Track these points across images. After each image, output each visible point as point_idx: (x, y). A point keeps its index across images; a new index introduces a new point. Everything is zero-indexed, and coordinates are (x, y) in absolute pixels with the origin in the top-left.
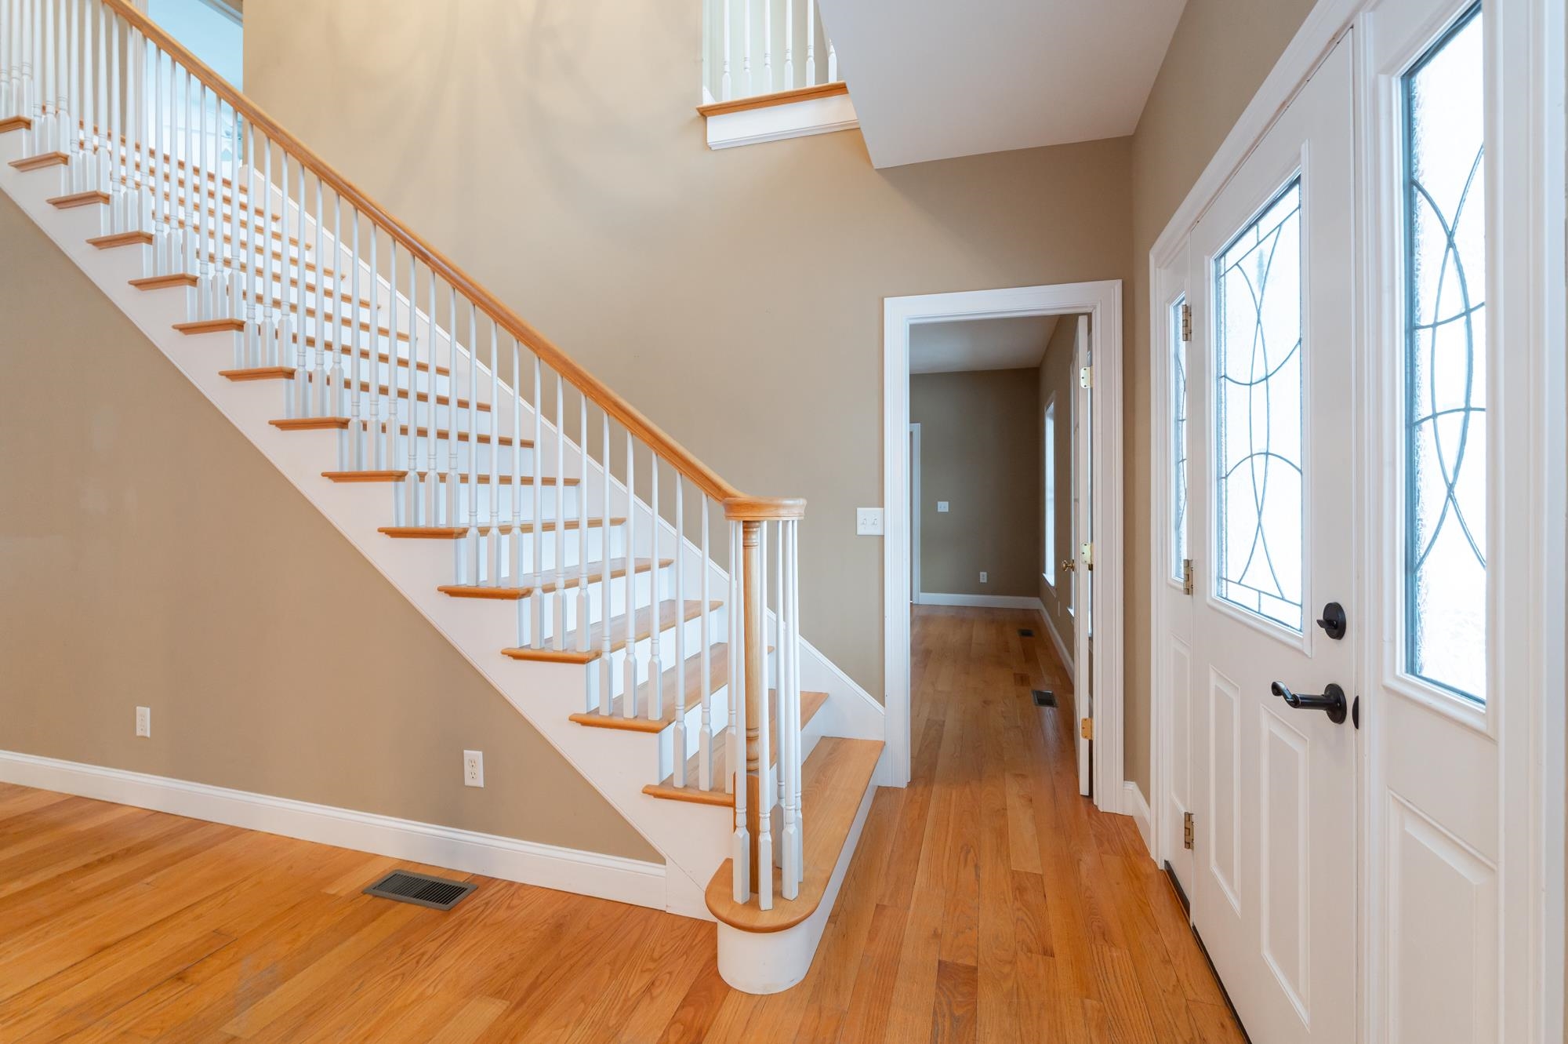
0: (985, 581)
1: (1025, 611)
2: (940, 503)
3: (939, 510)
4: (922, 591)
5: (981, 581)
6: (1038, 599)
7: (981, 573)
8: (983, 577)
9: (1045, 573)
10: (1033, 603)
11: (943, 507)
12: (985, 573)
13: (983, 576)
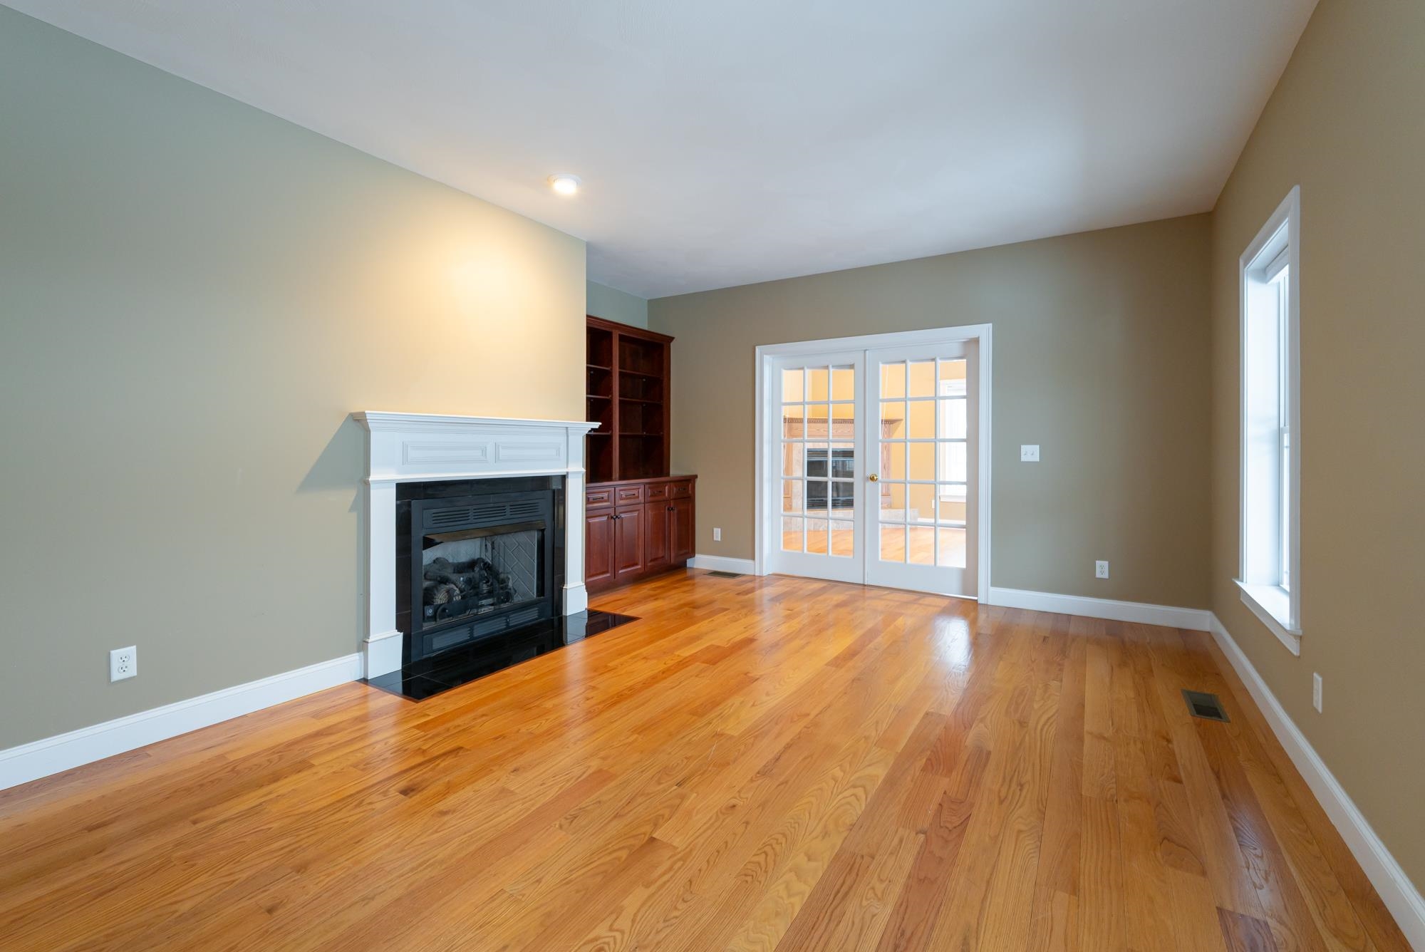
0: (1106, 576)
2: (1024, 448)
3: (1024, 458)
4: (993, 584)
5: (1098, 575)
6: (1208, 613)
7: (1098, 563)
8: (1102, 569)
9: (1237, 577)
10: (1201, 620)
11: (1031, 453)
12: (1106, 564)
13: (1102, 567)
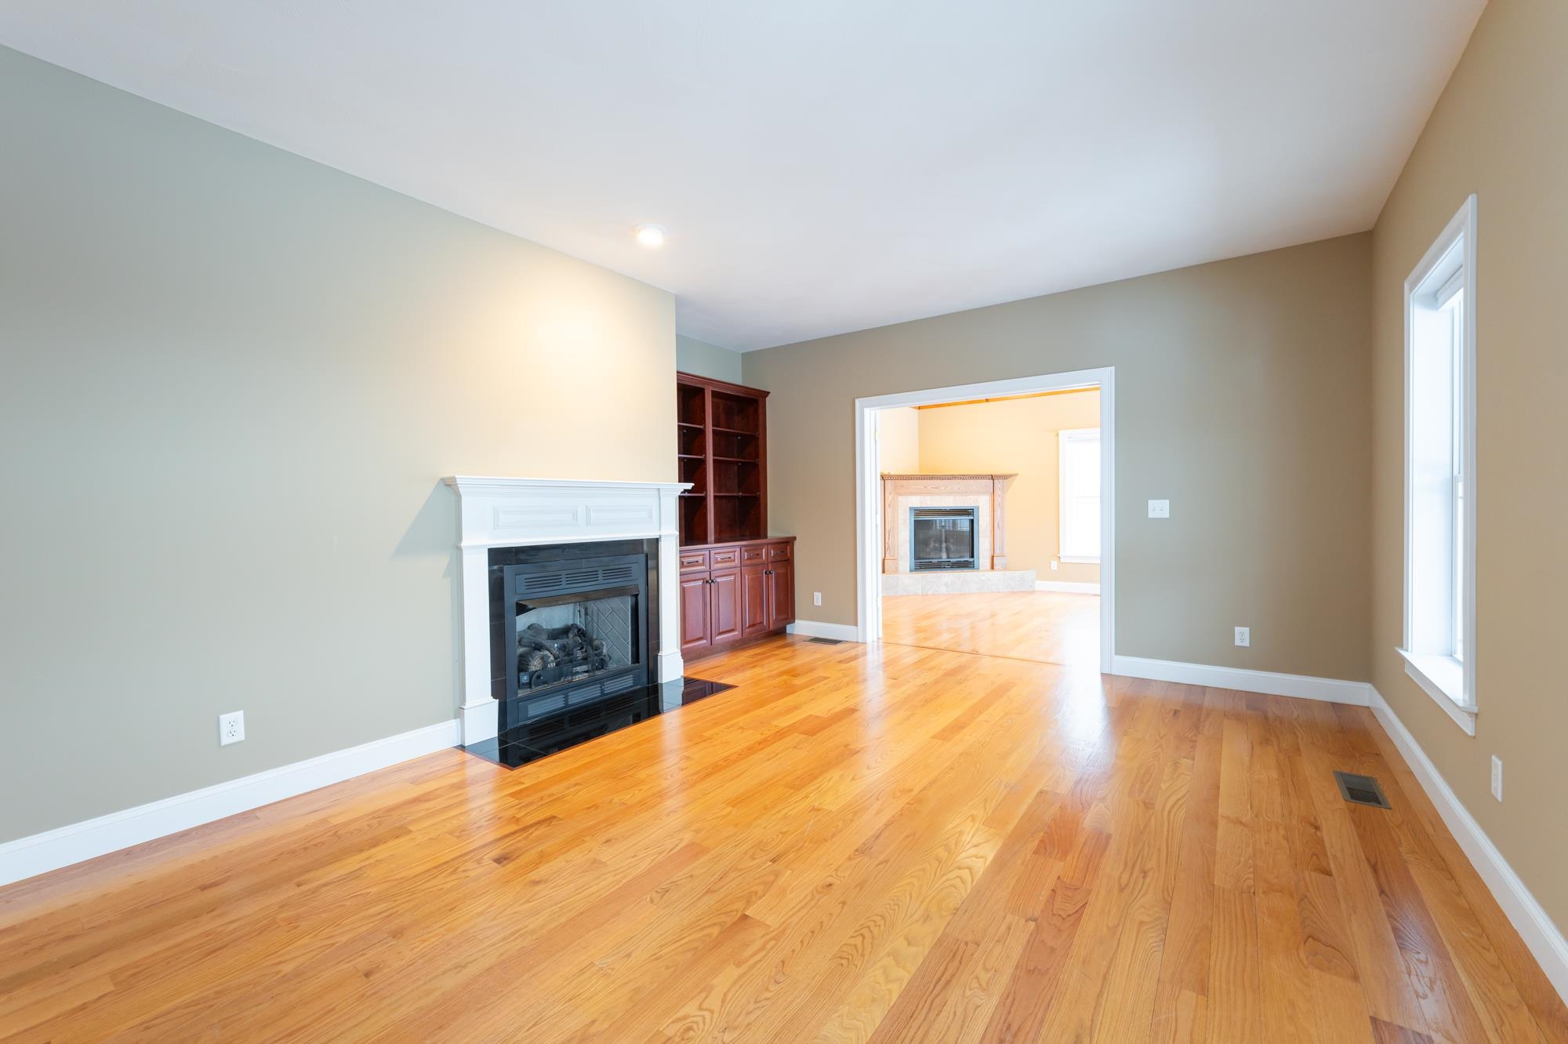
0: (1247, 643)
1: (1336, 706)
2: (1152, 503)
3: (1151, 514)
4: (1116, 654)
5: (1238, 643)
6: (1367, 686)
7: (1238, 629)
8: (1242, 636)
9: (1401, 646)
10: (1357, 693)
11: (1159, 509)
12: (1246, 630)
13: (1242, 634)
